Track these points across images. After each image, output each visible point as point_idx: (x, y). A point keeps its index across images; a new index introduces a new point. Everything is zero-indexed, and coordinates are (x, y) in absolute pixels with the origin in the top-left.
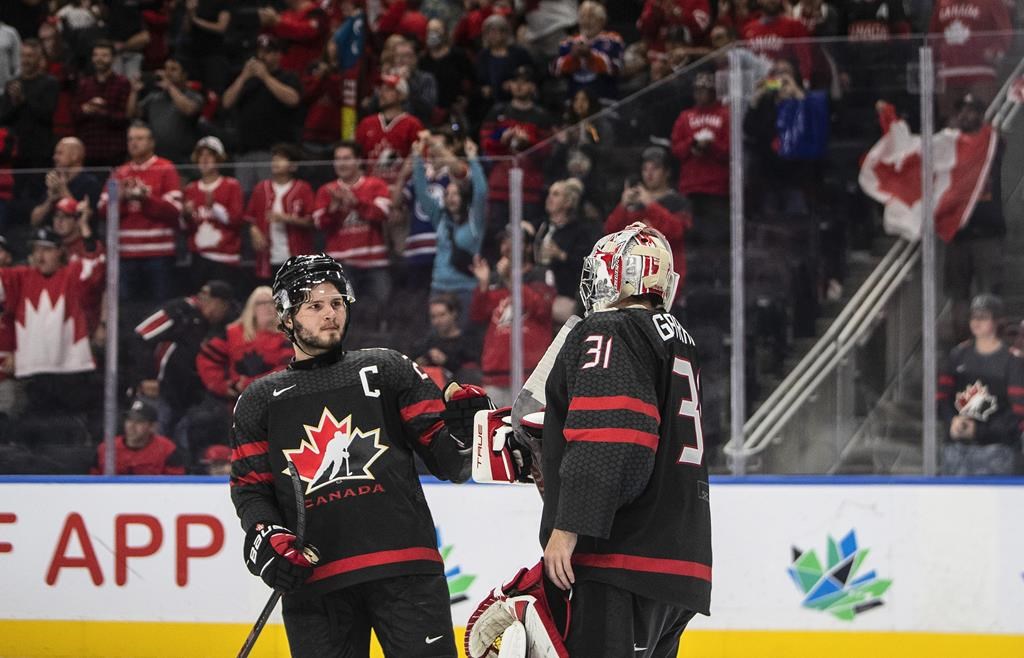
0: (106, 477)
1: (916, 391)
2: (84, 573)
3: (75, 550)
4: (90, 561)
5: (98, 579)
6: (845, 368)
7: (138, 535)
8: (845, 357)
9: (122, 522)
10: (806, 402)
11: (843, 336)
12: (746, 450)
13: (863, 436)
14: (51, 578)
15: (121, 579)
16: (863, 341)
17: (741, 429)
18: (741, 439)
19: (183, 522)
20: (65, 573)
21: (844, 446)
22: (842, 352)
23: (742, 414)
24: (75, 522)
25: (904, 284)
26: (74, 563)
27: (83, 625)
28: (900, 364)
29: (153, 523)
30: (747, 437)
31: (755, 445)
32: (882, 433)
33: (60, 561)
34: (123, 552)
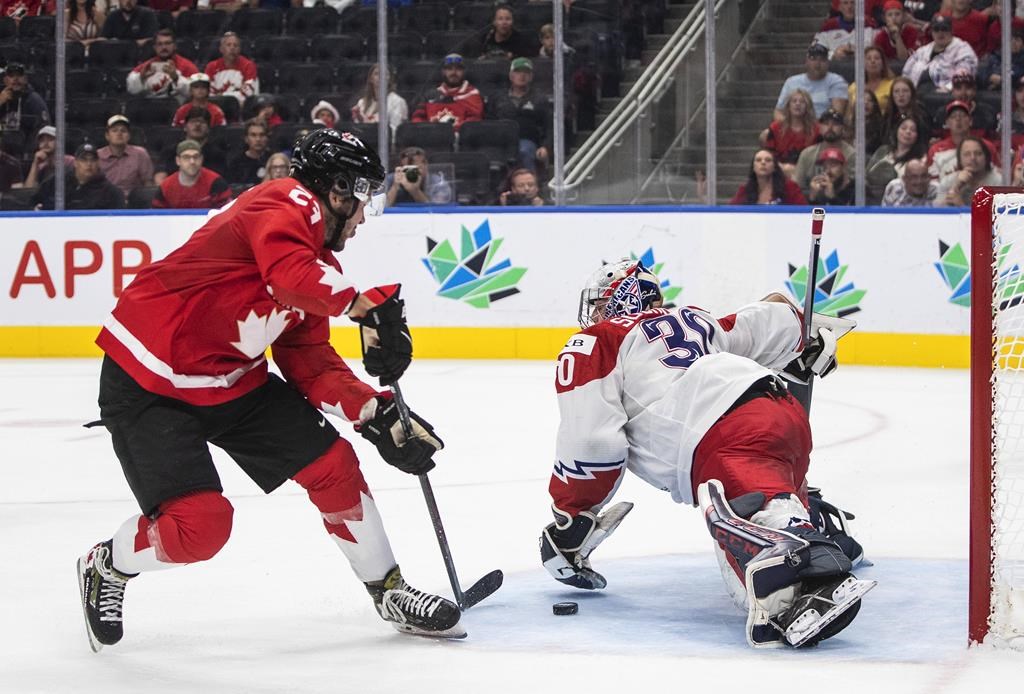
0: (56, 211)
1: (700, 139)
2: (41, 288)
3: (32, 270)
4: (44, 279)
5: (51, 293)
6: (644, 119)
7: (83, 258)
8: (643, 112)
9: (70, 247)
10: (613, 147)
11: (641, 96)
12: (566, 185)
13: (657, 174)
14: (14, 293)
15: (70, 292)
16: (657, 100)
17: (561, 167)
18: (562, 177)
19: (119, 246)
20: (25, 288)
21: (642, 184)
22: (641, 108)
23: (562, 157)
24: (32, 248)
25: (690, 54)
26: (32, 280)
27: (40, 329)
28: (687, 117)
29: (94, 247)
30: (566, 176)
31: (572, 181)
32: (674, 171)
33: (21, 279)
34: (71, 271)
